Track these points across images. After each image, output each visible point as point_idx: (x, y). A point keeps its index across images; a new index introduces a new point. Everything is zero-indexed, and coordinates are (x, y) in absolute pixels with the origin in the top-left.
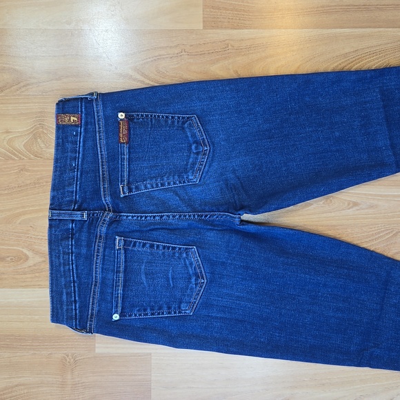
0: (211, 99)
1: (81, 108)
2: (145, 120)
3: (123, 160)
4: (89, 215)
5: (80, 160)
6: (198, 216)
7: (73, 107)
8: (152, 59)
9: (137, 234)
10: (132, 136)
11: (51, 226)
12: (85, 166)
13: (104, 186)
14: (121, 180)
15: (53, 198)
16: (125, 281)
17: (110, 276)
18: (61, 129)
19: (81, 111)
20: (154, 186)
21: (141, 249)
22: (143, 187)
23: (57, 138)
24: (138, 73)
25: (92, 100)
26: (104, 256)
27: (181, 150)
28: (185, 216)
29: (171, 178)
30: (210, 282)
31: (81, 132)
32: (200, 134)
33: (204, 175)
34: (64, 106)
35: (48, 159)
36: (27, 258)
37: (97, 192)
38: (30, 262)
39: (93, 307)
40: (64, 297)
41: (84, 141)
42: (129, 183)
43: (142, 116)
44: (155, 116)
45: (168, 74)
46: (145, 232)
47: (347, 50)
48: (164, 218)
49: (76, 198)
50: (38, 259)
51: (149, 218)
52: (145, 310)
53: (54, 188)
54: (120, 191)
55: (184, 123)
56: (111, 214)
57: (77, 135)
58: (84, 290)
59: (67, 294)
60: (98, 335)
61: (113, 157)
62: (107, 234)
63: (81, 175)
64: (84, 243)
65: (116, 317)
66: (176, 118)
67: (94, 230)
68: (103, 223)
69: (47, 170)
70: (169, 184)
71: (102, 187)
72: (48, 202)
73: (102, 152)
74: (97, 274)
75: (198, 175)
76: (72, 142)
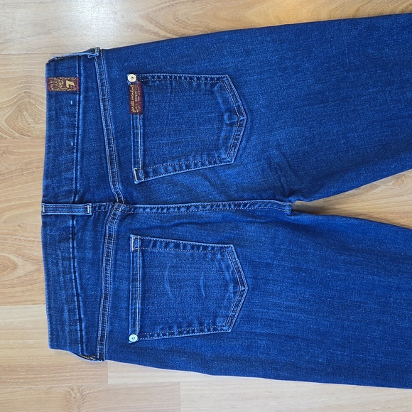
0: (248, 53)
1: (79, 69)
2: (163, 82)
3: (136, 135)
4: (93, 208)
5: (80, 137)
6: (235, 205)
7: (68, 68)
8: (168, 4)
9: (158, 231)
10: (147, 104)
11: (45, 225)
12: (87, 145)
13: (112, 171)
14: (135, 161)
15: (46, 188)
16: (144, 292)
17: (124, 286)
18: (54, 98)
19: (80, 73)
20: (177, 169)
21: (163, 250)
22: (163, 171)
23: (49, 109)
24: (151, 22)
25: (93, 58)
26: (116, 260)
27: (210, 122)
28: (218, 206)
29: (198, 157)
30: (253, 289)
31: (79, 101)
32: (235, 100)
33: (240, 152)
34: (57, 67)
35: (37, 138)
36: (15, 266)
37: (103, 178)
38: (20, 272)
39: (104, 327)
40: (66, 315)
41: (84, 113)
42: (144, 165)
43: (159, 77)
44: (175, 77)
45: (189, 22)
46: (166, 228)
48: (191, 209)
49: (76, 187)
50: (30, 267)
51: (172, 210)
52: (170, 328)
53: (48, 175)
54: (133, 177)
55: (213, 86)
56: (123, 207)
57: (74, 105)
58: (91, 304)
59: (69, 311)
60: (111, 363)
61: (123, 132)
62: (118, 232)
63: (82, 157)
64: (89, 245)
65: (133, 338)
66: (203, 79)
67: (102, 228)
68: (113, 219)
69: (37, 152)
70: (196, 165)
71: (109, 171)
72: (41, 193)
73: (109, 126)
74: (108, 284)
75: (233, 152)
76: (68, 114)
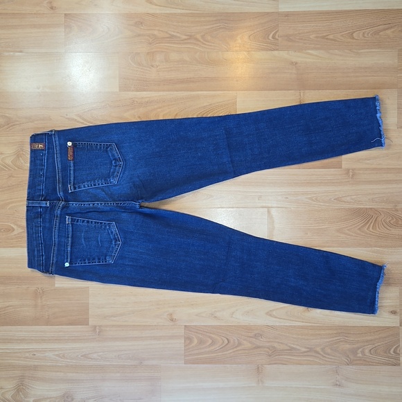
0: (124, 133)
1: (45, 139)
2: (84, 146)
3: (70, 170)
4: (50, 204)
5: (45, 170)
6: (116, 204)
7: (41, 139)
9: (79, 215)
10: (76, 156)
11: (27, 211)
12: (48, 174)
13: (59, 186)
14: (69, 182)
15: (29, 193)
16: (72, 243)
17: (63, 240)
18: (33, 152)
19: (45, 141)
20: (90, 186)
21: (82, 223)
22: (83, 187)
23: (31, 157)
24: (80, 118)
25: (52, 135)
26: (59, 228)
27: (106, 164)
28: (108, 204)
29: (100, 181)
30: (124, 243)
31: (45, 154)
32: (117, 154)
33: (120, 179)
34: (35, 138)
35: (26, 170)
36: (13, 230)
37: (55, 189)
38: (15, 232)
39: (53, 259)
40: (36, 253)
41: (47, 159)
42: (74, 184)
43: (82, 144)
44: (90, 144)
45: (98, 118)
46: (84, 213)
47: (205, 104)
48: (95, 205)
49: (43, 193)
50: (21, 230)
51: (86, 205)
52: (85, 260)
53: (30, 187)
54: (68, 189)
55: (107, 148)
56: (63, 203)
57: (43, 155)
58: (48, 248)
59: (38, 251)
60: (56, 275)
61: (65, 168)
62: (61, 214)
63: (46, 179)
64: (47, 221)
65: (67, 265)
66: (103, 145)
67: (53, 212)
68: (59, 208)
69: (25, 176)
70: (99, 184)
72: (26, 196)
73: (58, 165)
74: (55, 239)
75: (117, 179)
76: (40, 160)
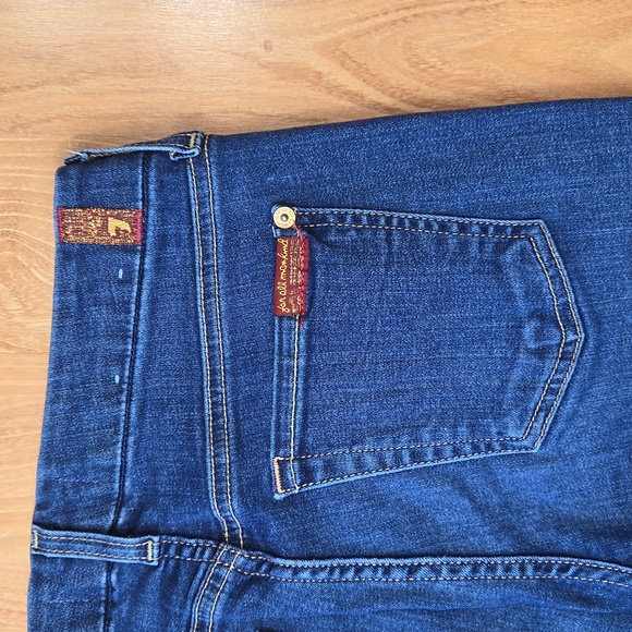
1: (145, 188)
2: (368, 235)
3: (285, 372)
4: (164, 549)
5: (138, 363)
6: (537, 568)
7: (118, 185)
8: (393, 16)
10: (319, 293)
11: (37, 579)
12: (154, 383)
13: (219, 459)
14: (278, 438)
15: (46, 487)
18: (71, 256)
19: (146, 201)
20: (389, 461)
22: (350, 466)
23: (62, 289)
24: (343, 64)
25: (185, 161)
27: (483, 340)
28: (492, 568)
29: (446, 432)
31: (142, 271)
32: (558, 292)
33: (560, 426)
34: (85, 180)
35: (29, 352)
37: (192, 477)
41: (153, 301)
42: (302, 450)
43: (356, 219)
44: (401, 222)
45: (446, 69)
48: (418, 576)
49: (122, 486)
51: (367, 573)
53: (49, 456)
54: (271, 478)
55: (501, 248)
56: (240, 557)
57: (127, 281)
61: (253, 357)
62: (223, 622)
63: (141, 414)
66: (475, 229)
67: (183, 606)
68: (214, 589)
70: (438, 453)
71: (210, 463)
73: (216, 339)
75: (541, 425)
76: (111, 304)
